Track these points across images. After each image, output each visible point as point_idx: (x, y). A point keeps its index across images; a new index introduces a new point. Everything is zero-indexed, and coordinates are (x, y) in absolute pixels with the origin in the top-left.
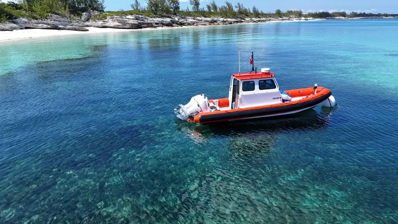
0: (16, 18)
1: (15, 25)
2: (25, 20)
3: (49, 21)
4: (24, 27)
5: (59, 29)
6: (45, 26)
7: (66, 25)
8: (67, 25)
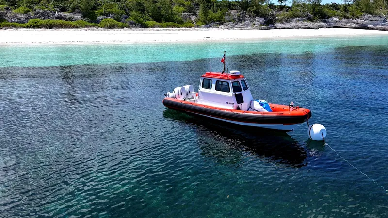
0: (328, 18)
1: (324, 24)
2: (337, 19)
3: (359, 21)
4: (332, 26)
5: (368, 28)
6: (353, 25)
7: (375, 25)
8: (378, 24)
